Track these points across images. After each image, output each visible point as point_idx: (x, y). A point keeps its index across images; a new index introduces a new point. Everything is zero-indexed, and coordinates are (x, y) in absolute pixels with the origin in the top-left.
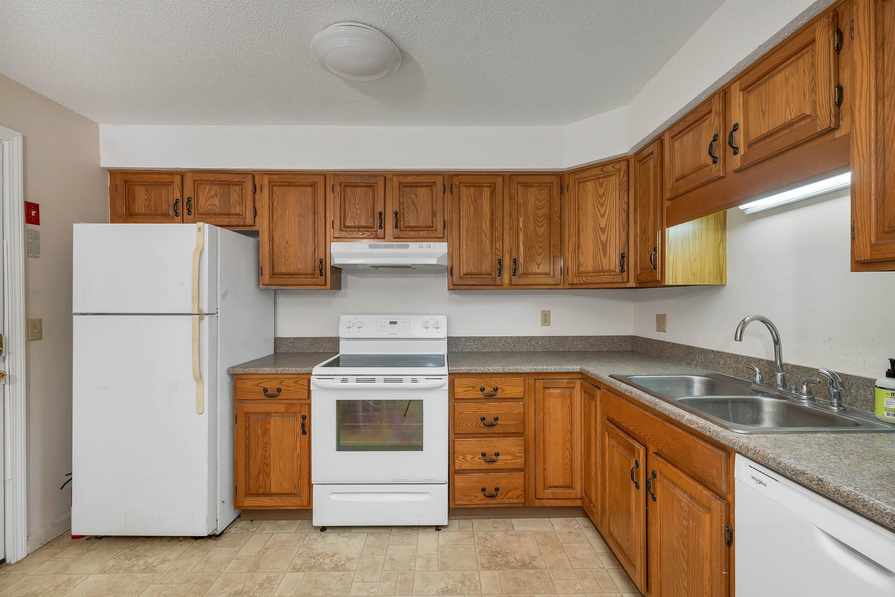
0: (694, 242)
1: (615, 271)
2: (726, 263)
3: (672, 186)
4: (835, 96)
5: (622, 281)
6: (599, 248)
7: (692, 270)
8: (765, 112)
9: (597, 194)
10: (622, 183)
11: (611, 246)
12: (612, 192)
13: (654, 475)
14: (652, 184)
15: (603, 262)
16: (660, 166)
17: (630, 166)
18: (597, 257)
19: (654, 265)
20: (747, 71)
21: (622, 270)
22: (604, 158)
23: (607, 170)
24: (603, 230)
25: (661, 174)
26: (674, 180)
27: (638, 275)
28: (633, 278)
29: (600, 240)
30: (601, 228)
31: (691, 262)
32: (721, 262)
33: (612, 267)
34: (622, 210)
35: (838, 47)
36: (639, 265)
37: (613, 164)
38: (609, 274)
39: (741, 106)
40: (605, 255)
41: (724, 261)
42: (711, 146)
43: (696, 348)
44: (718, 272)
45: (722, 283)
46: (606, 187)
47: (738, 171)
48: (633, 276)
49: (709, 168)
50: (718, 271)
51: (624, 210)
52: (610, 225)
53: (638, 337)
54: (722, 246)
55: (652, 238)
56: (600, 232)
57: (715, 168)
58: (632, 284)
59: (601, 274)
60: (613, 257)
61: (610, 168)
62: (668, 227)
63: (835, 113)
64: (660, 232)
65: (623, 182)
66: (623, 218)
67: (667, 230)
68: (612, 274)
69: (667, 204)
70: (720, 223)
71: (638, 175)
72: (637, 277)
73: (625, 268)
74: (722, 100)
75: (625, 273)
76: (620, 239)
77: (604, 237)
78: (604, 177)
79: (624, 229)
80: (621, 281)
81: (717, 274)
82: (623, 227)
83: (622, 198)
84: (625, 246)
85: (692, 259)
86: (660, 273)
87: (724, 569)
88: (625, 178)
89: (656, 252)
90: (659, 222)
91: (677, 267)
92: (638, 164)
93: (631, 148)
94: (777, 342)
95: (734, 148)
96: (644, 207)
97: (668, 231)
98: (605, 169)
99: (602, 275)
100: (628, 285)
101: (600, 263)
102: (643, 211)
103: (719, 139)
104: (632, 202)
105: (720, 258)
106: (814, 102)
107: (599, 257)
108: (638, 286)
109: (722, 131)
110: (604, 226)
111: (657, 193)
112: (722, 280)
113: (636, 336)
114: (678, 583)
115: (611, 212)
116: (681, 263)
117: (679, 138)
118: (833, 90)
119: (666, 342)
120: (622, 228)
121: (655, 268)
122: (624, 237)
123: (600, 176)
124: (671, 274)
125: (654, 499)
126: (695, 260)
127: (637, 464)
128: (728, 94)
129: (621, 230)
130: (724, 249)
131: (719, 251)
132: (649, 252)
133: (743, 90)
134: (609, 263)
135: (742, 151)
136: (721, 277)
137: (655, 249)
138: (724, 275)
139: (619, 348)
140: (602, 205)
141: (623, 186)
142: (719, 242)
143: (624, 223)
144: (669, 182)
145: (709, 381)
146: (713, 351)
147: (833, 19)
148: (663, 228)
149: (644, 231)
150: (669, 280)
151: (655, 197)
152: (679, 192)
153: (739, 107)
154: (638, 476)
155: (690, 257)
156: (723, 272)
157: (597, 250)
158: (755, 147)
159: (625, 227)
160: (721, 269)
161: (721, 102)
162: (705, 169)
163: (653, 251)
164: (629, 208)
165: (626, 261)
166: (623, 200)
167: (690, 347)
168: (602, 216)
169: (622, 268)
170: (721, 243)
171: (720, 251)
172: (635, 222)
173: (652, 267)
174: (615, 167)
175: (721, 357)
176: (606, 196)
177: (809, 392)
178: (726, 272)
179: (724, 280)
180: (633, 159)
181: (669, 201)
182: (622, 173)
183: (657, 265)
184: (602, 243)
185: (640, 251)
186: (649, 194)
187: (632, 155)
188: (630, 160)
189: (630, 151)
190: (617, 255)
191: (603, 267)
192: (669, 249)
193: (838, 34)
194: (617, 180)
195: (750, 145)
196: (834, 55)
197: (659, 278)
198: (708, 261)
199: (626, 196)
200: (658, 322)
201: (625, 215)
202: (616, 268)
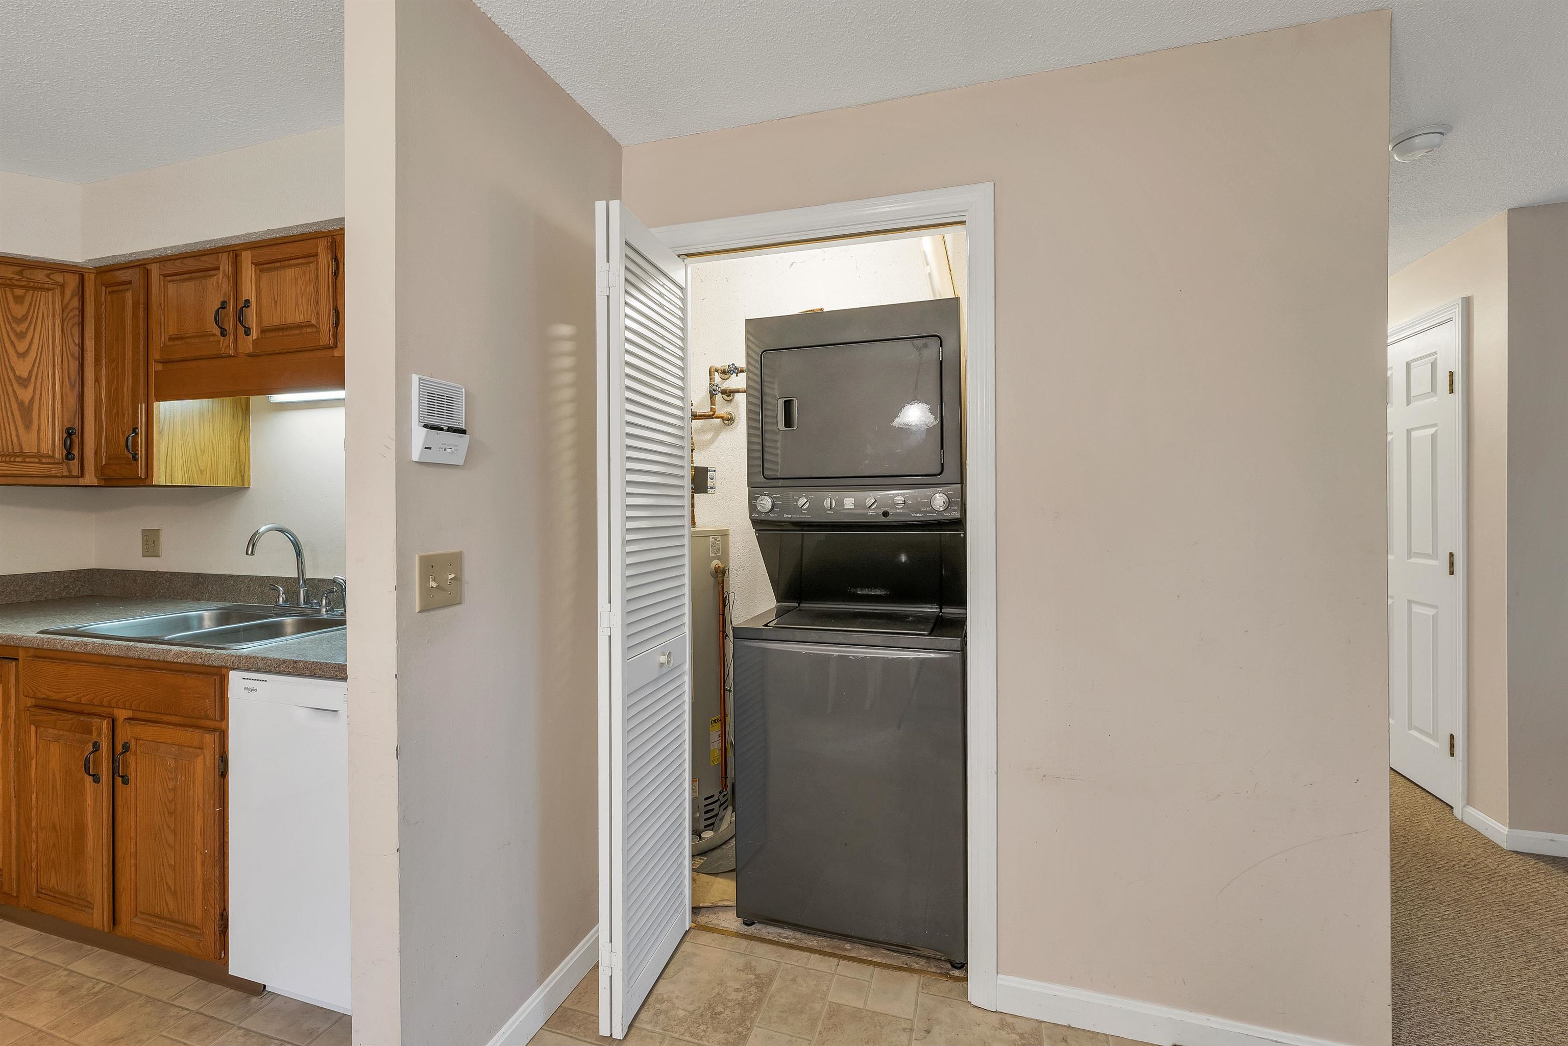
0: (202, 427)
1: (53, 457)
2: (249, 459)
3: (164, 344)
4: (333, 318)
5: (68, 474)
6: (12, 412)
7: (199, 466)
8: (276, 302)
9: (9, 316)
10: (68, 310)
11: (42, 411)
12: (46, 319)
13: (126, 748)
14: (129, 329)
15: (24, 438)
16: (144, 307)
17: (87, 284)
18: (7, 428)
19: (133, 454)
20: (258, 245)
21: (69, 456)
22: (27, 256)
23: (32, 277)
24: (24, 382)
25: (146, 320)
26: (167, 337)
27: (103, 468)
28: (94, 471)
29: (16, 398)
30: (18, 378)
31: (196, 454)
32: (242, 458)
33: (46, 448)
34: (69, 355)
35: (335, 273)
36: (104, 450)
37: (49, 272)
38: (37, 460)
39: (254, 281)
40: (28, 426)
41: (247, 456)
42: (217, 312)
43: (209, 574)
44: (238, 471)
45: (243, 484)
46: (30, 305)
47: (250, 355)
48: (93, 468)
49: (216, 339)
50: (238, 468)
51: (73, 355)
52: (40, 376)
53: (104, 570)
54: (243, 435)
55: (130, 412)
56: (16, 386)
57: (223, 341)
58: (90, 478)
59: (18, 459)
60: (47, 432)
61: (40, 276)
62: (158, 401)
63: (334, 333)
64: (144, 406)
65: (70, 307)
66: (72, 368)
67: (156, 404)
68: (44, 460)
69: (155, 367)
70: (241, 406)
71: (103, 307)
72: (101, 471)
73: (76, 452)
74: (233, 263)
75: (76, 461)
76: (64, 403)
77: (25, 395)
78: (27, 288)
79: (72, 387)
80: (66, 473)
81: (236, 472)
82: (70, 382)
83: (69, 335)
84: (75, 416)
85: (199, 451)
86: (143, 466)
87: (217, 805)
88: (76, 303)
89: (137, 434)
90: (142, 391)
91: (174, 460)
92: (103, 288)
93: (89, 260)
94: (299, 554)
95: (245, 327)
96: (114, 361)
97: (159, 406)
98: (27, 273)
99: (18, 462)
100: (82, 482)
101: (15, 439)
102: (113, 366)
103: (228, 308)
104: (90, 345)
105: (241, 452)
106: (318, 313)
107: (13, 428)
108: (102, 483)
109: (232, 299)
110: (25, 375)
111: (138, 348)
112: (243, 481)
113: (101, 569)
114: (162, 867)
115: (44, 352)
116: (181, 454)
117: (174, 281)
118: (332, 312)
119: (160, 573)
120: (68, 384)
121: (135, 458)
122: (72, 400)
123: (16, 283)
124: (164, 470)
125: (126, 781)
126: (203, 452)
127: (96, 747)
128: (239, 258)
129: (66, 387)
130: (247, 440)
131: (239, 442)
132: (124, 433)
133: (256, 264)
134: (39, 441)
135: (254, 334)
136: (243, 477)
137: (135, 430)
138: (246, 474)
139: (61, 594)
140: (21, 336)
141: (71, 314)
142: (239, 431)
143: (73, 377)
144: (159, 339)
145: (221, 614)
146: (232, 576)
147: (331, 245)
148: (150, 403)
149: (114, 398)
150: (160, 477)
151: (135, 352)
152: (174, 357)
153: (251, 281)
154: (97, 764)
155: (195, 446)
156: (244, 470)
157: (7, 416)
158: (268, 335)
159: (75, 384)
160: (243, 467)
161: (230, 264)
162: (212, 339)
163: (131, 432)
164: (85, 355)
165: (76, 441)
166: (70, 338)
167: (199, 574)
168: (23, 355)
169: (69, 453)
170: (243, 433)
171: (241, 442)
172: (97, 380)
173: (130, 456)
174: (51, 276)
175: (243, 583)
176: (30, 323)
177: (328, 604)
178: (249, 468)
179: (246, 481)
180: (92, 276)
181: (160, 364)
182: (68, 293)
183: (138, 454)
184: (21, 404)
185: (106, 429)
186: (125, 344)
187: (89, 269)
188: (86, 276)
189: (85, 262)
190: (57, 429)
191: (24, 447)
192: (161, 433)
193: (335, 261)
194: (58, 300)
195: (263, 331)
196: (332, 278)
197: (141, 473)
198: (224, 455)
199: (76, 332)
200: (145, 542)
201: (74, 366)
202: (54, 451)
